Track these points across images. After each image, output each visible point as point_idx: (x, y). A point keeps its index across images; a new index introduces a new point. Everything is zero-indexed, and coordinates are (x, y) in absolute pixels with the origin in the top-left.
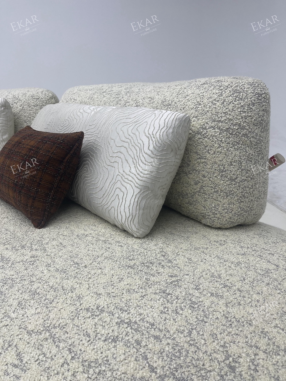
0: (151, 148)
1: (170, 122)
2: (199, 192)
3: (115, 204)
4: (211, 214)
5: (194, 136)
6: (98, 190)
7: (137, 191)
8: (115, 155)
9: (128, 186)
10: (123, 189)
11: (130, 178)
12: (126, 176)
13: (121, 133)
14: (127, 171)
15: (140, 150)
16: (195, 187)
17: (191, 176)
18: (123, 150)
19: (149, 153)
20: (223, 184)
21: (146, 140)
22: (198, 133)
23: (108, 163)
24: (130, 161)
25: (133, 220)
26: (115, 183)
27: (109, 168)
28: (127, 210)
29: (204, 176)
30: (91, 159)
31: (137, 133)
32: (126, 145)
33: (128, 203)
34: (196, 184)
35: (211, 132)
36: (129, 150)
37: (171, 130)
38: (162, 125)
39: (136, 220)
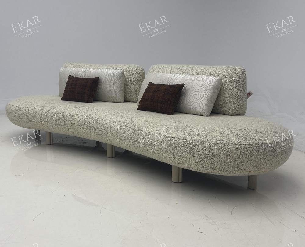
0: (210, 88)
1: (216, 80)
2: (225, 103)
3: (198, 106)
4: (228, 110)
5: (222, 85)
6: (190, 103)
7: (206, 101)
8: (197, 91)
9: (203, 100)
10: (201, 101)
11: (204, 97)
12: (202, 97)
13: (198, 84)
14: (202, 95)
15: (207, 88)
16: (223, 101)
17: (222, 98)
18: (200, 89)
19: (210, 89)
20: (232, 100)
21: (208, 86)
22: (224, 84)
23: (194, 93)
24: (203, 92)
25: (205, 110)
26: (198, 100)
27: (194, 95)
28: (203, 107)
29: (226, 98)
30: (186, 93)
31: (205, 84)
32: (201, 87)
33: (203, 105)
34: (223, 100)
35: (228, 83)
36: (202, 89)
37: (216, 83)
38: (213, 81)
39: (206, 110)
